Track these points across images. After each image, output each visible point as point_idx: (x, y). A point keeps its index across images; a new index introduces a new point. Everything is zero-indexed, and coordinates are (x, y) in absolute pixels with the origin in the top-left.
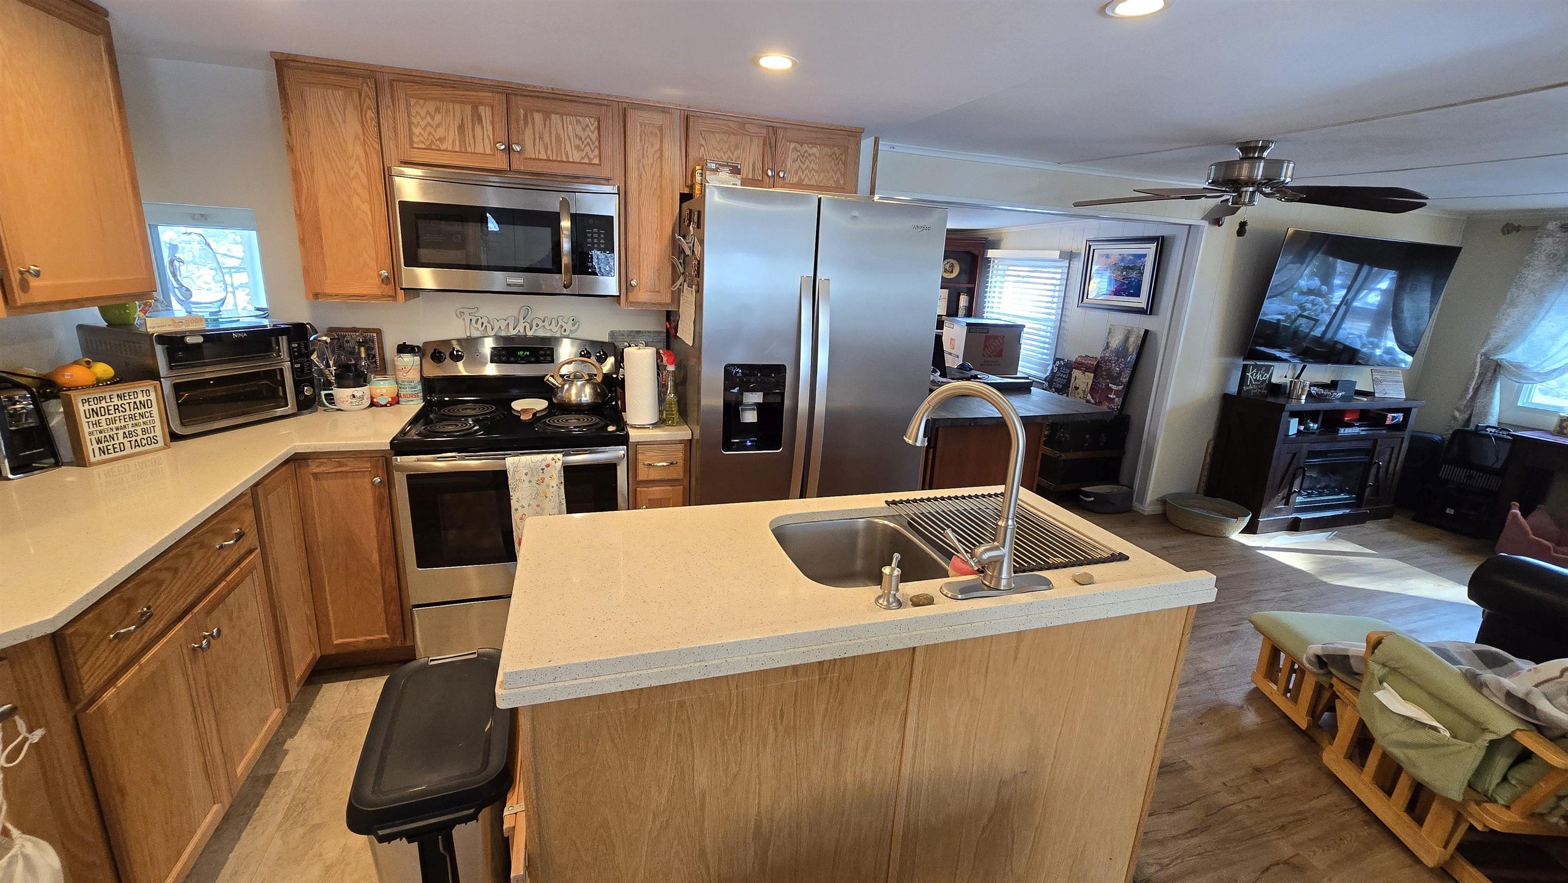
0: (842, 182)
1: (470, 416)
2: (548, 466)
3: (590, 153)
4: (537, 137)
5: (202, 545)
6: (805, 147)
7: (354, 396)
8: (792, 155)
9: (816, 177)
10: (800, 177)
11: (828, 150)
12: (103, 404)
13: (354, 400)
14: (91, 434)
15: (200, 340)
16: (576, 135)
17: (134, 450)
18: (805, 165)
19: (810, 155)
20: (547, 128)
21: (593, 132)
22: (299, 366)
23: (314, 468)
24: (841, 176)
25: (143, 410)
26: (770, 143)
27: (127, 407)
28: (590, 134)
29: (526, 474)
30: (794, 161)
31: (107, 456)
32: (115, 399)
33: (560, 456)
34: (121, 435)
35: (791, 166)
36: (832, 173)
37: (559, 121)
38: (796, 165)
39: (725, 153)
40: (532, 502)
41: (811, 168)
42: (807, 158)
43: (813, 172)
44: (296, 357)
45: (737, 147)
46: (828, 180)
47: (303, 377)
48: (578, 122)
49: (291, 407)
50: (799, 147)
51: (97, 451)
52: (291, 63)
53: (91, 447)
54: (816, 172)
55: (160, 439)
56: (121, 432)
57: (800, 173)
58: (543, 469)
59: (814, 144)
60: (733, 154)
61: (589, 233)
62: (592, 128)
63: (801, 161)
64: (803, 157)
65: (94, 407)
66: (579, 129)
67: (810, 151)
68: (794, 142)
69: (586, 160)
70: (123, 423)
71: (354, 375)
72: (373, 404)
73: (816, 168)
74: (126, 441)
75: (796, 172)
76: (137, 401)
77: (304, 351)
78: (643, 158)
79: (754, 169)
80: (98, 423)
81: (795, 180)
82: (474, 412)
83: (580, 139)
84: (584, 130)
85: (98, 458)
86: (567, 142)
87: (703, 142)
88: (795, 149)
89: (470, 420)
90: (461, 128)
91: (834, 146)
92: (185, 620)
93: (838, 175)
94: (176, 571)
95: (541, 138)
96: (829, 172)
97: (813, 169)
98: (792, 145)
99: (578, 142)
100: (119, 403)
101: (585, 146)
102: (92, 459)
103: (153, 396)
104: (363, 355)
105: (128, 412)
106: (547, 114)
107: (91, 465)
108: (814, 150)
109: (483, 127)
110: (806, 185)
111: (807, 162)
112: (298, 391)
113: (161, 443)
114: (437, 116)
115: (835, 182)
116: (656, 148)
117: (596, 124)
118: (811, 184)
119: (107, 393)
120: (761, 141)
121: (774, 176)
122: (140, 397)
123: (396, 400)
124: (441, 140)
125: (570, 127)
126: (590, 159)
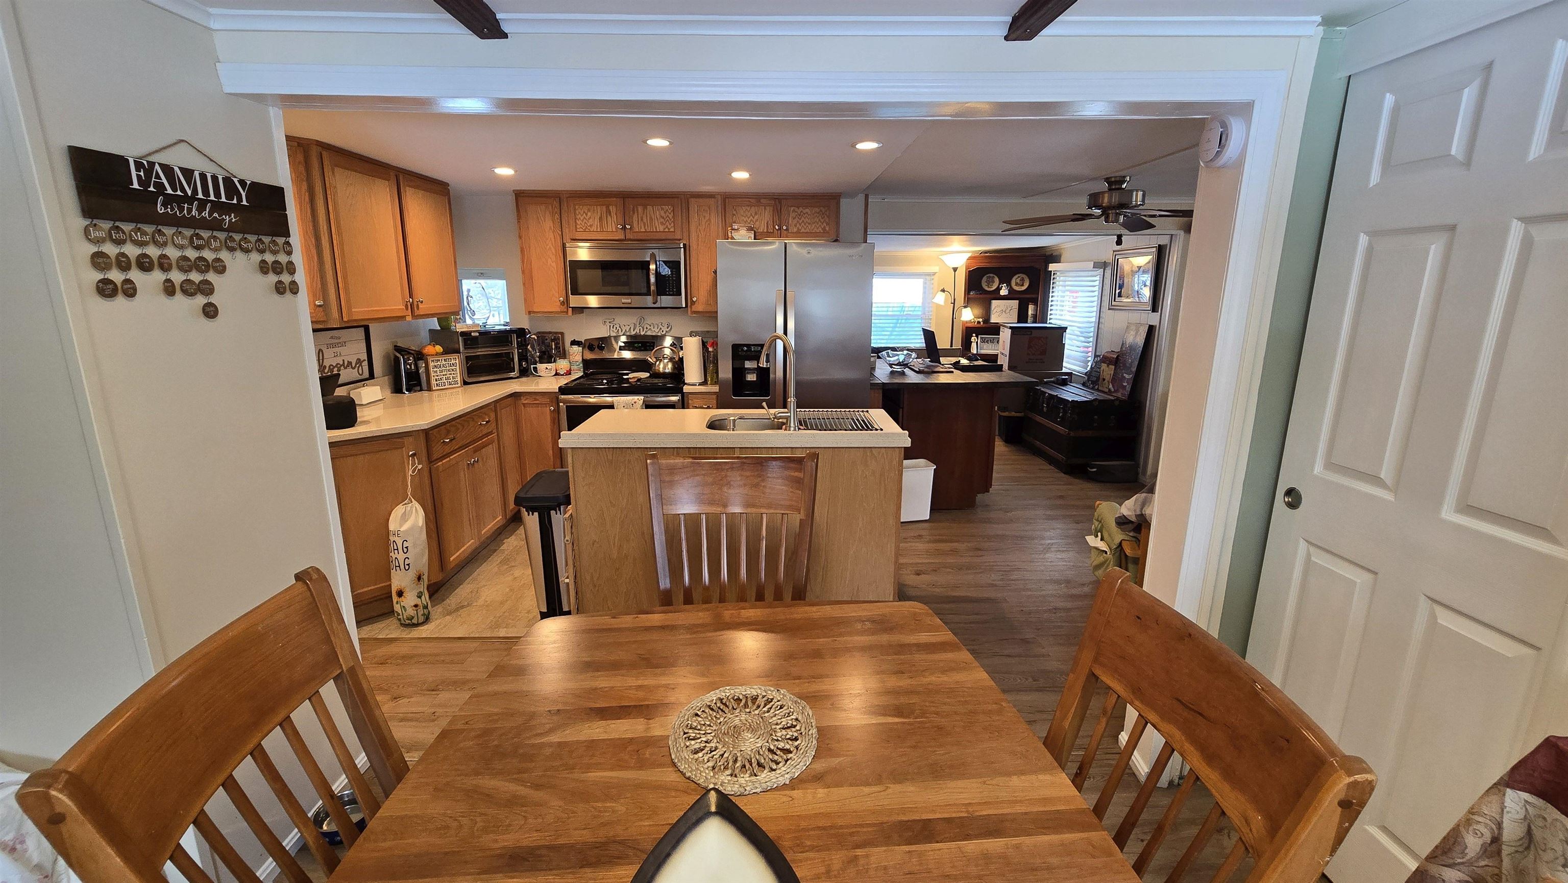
0: (827, 229)
1: (604, 379)
2: (635, 402)
3: (669, 226)
4: (640, 219)
5: (473, 420)
6: (801, 209)
7: (547, 368)
8: (792, 215)
9: (809, 227)
10: (798, 228)
11: (817, 210)
12: (439, 363)
13: (547, 371)
14: (434, 376)
15: (478, 334)
16: (661, 216)
17: (449, 387)
18: (801, 221)
19: (804, 214)
20: (645, 214)
21: (670, 214)
22: (521, 351)
23: (524, 401)
24: (828, 224)
25: (453, 368)
26: (777, 209)
27: (447, 365)
29: (624, 407)
30: (794, 218)
31: (439, 388)
32: (443, 361)
34: (444, 379)
35: (792, 222)
36: (820, 223)
37: (651, 209)
38: (795, 222)
39: (749, 218)
41: (805, 222)
42: (802, 215)
43: (807, 224)
44: (520, 346)
45: (756, 214)
46: (818, 229)
47: (523, 357)
48: (662, 209)
49: (516, 373)
50: (796, 209)
51: (435, 385)
52: (522, 195)
53: (433, 383)
54: (809, 224)
55: (459, 382)
56: (444, 377)
57: (798, 225)
58: (632, 405)
59: (807, 207)
60: (754, 218)
62: (670, 211)
63: (798, 218)
64: (800, 215)
65: (436, 365)
66: (662, 213)
67: (804, 211)
68: (792, 206)
70: (445, 373)
71: (547, 357)
72: (557, 374)
73: (809, 221)
74: (446, 381)
75: (795, 226)
77: (524, 343)
79: (767, 227)
80: (436, 372)
81: (795, 230)
82: (606, 377)
83: (663, 218)
84: (665, 213)
85: (436, 388)
86: (656, 221)
87: (735, 212)
88: (794, 211)
89: (604, 381)
90: (601, 219)
91: (820, 207)
93: (825, 224)
94: (464, 426)
95: (642, 220)
96: (818, 224)
97: (807, 222)
98: (792, 209)
99: (662, 220)
100: (445, 364)
101: (666, 222)
102: (434, 389)
103: (457, 362)
104: (553, 347)
105: (448, 368)
106: (645, 207)
107: (433, 391)
108: (807, 210)
109: (611, 217)
110: (803, 232)
111: (803, 219)
112: (520, 365)
113: (459, 385)
114: (589, 214)
115: (822, 229)
116: (707, 218)
117: (672, 209)
118: (806, 231)
119: (441, 359)
120: (772, 208)
121: (780, 229)
122: (452, 362)
123: (569, 373)
124: (591, 226)
125: (658, 212)
126: (669, 229)
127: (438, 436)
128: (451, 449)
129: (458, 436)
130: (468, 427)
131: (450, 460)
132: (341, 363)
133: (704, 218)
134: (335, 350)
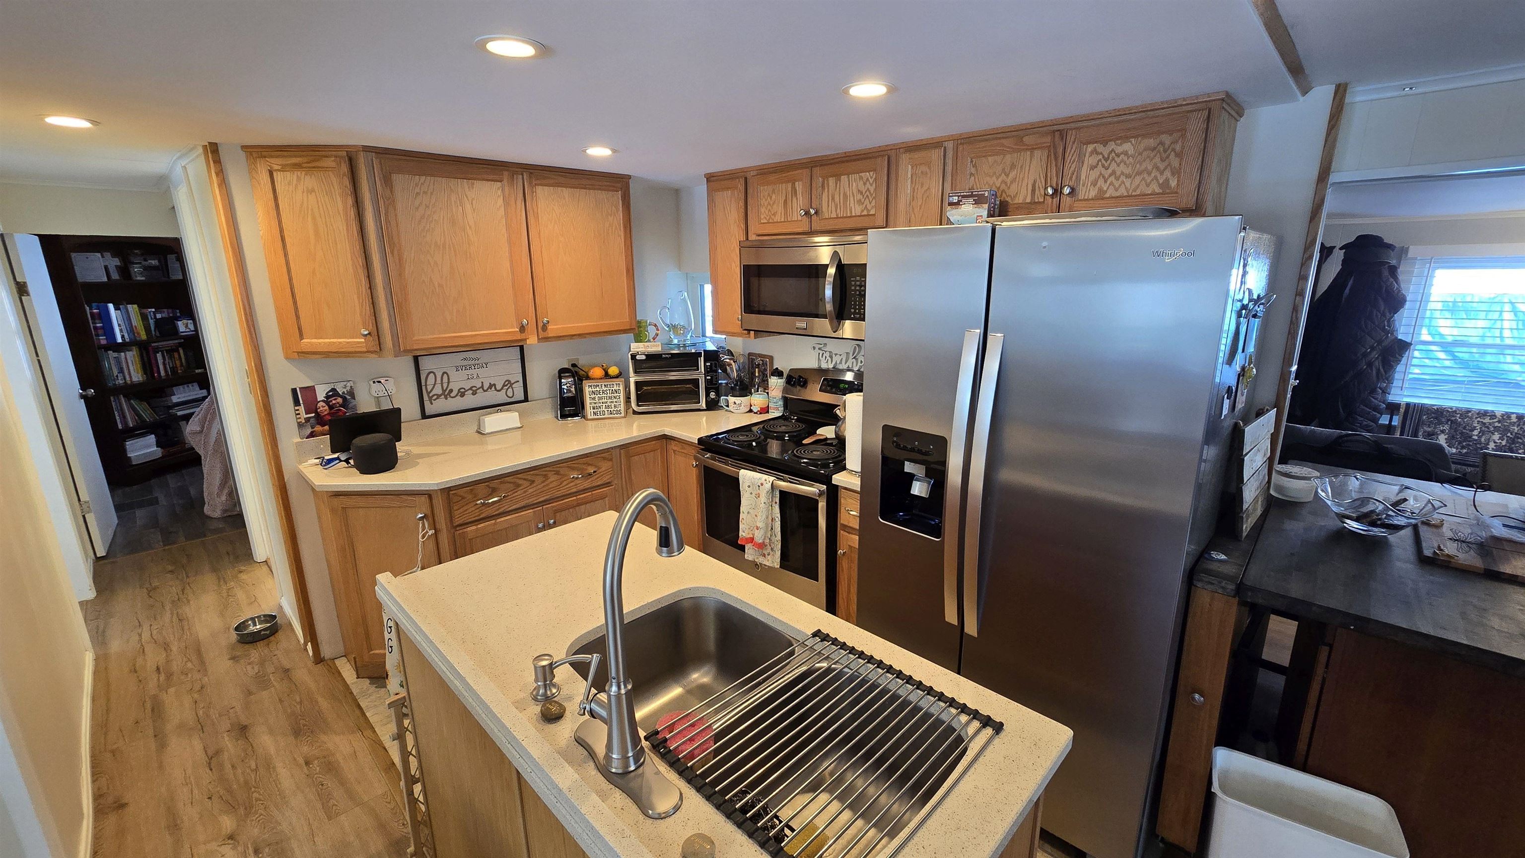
0: (1173, 183)
1: (786, 433)
2: (762, 484)
3: (869, 207)
4: (830, 198)
5: (557, 473)
6: (1112, 145)
7: (739, 403)
8: (1090, 160)
9: (1128, 184)
10: (1100, 190)
11: (1151, 142)
12: (598, 389)
13: (735, 406)
14: (590, 403)
15: (644, 357)
16: (859, 191)
17: (609, 416)
18: (1110, 171)
19: (1118, 155)
20: (838, 189)
21: (871, 185)
22: (710, 378)
23: (673, 446)
24: (1173, 174)
25: (616, 395)
26: (1055, 154)
27: (608, 392)
28: (870, 187)
29: (749, 487)
30: (1093, 168)
31: (596, 417)
32: (603, 387)
33: (772, 479)
34: (604, 407)
35: (1087, 177)
36: (1155, 173)
37: (846, 179)
38: (1094, 174)
39: (998, 179)
40: (751, 511)
41: (1118, 173)
42: (1113, 159)
43: (1123, 178)
44: (708, 372)
45: (1013, 167)
46: (1148, 185)
47: (712, 385)
48: (861, 178)
49: (703, 404)
50: (1100, 148)
51: (592, 413)
53: (589, 411)
54: (1128, 176)
55: (622, 412)
56: (604, 405)
57: (1101, 182)
58: (759, 486)
59: (1126, 139)
60: (1007, 176)
61: (853, 281)
62: (871, 181)
63: (1103, 166)
64: (1106, 160)
65: (593, 390)
66: (861, 184)
67: (1119, 149)
68: (1090, 143)
69: (865, 213)
70: (606, 400)
71: (740, 388)
72: (751, 411)
73: (1127, 171)
74: (606, 410)
75: (1094, 184)
76: (613, 389)
77: (714, 368)
78: (913, 200)
79: (1033, 191)
80: (594, 399)
81: (1093, 193)
82: (789, 429)
83: (862, 193)
84: (865, 184)
85: (593, 417)
86: (852, 199)
87: (973, 170)
88: (1095, 152)
89: (787, 435)
90: (785, 202)
91: (1161, 134)
92: (536, 509)
93: (1168, 173)
94: (533, 482)
95: (833, 199)
96: (1149, 174)
97: (1122, 173)
98: (1090, 148)
99: (860, 197)
100: (605, 389)
101: (865, 199)
102: (589, 417)
103: (621, 388)
104: (757, 375)
105: (608, 395)
106: (838, 176)
107: (587, 420)
108: (1127, 147)
109: (797, 199)
110: (1111, 197)
111: (1114, 165)
112: (707, 395)
113: (623, 415)
114: (774, 197)
115: (1161, 186)
116: (925, 188)
117: (874, 177)
118: (1118, 194)
119: (600, 384)
120: (1046, 153)
121: (1057, 192)
122: (615, 388)
123: (765, 410)
124: (774, 214)
125: (854, 184)
126: (868, 211)
127: (470, 497)
128: (501, 511)
129: (516, 494)
130: (543, 482)
131: (495, 524)
132: (479, 385)
133: (922, 187)
134: (469, 372)
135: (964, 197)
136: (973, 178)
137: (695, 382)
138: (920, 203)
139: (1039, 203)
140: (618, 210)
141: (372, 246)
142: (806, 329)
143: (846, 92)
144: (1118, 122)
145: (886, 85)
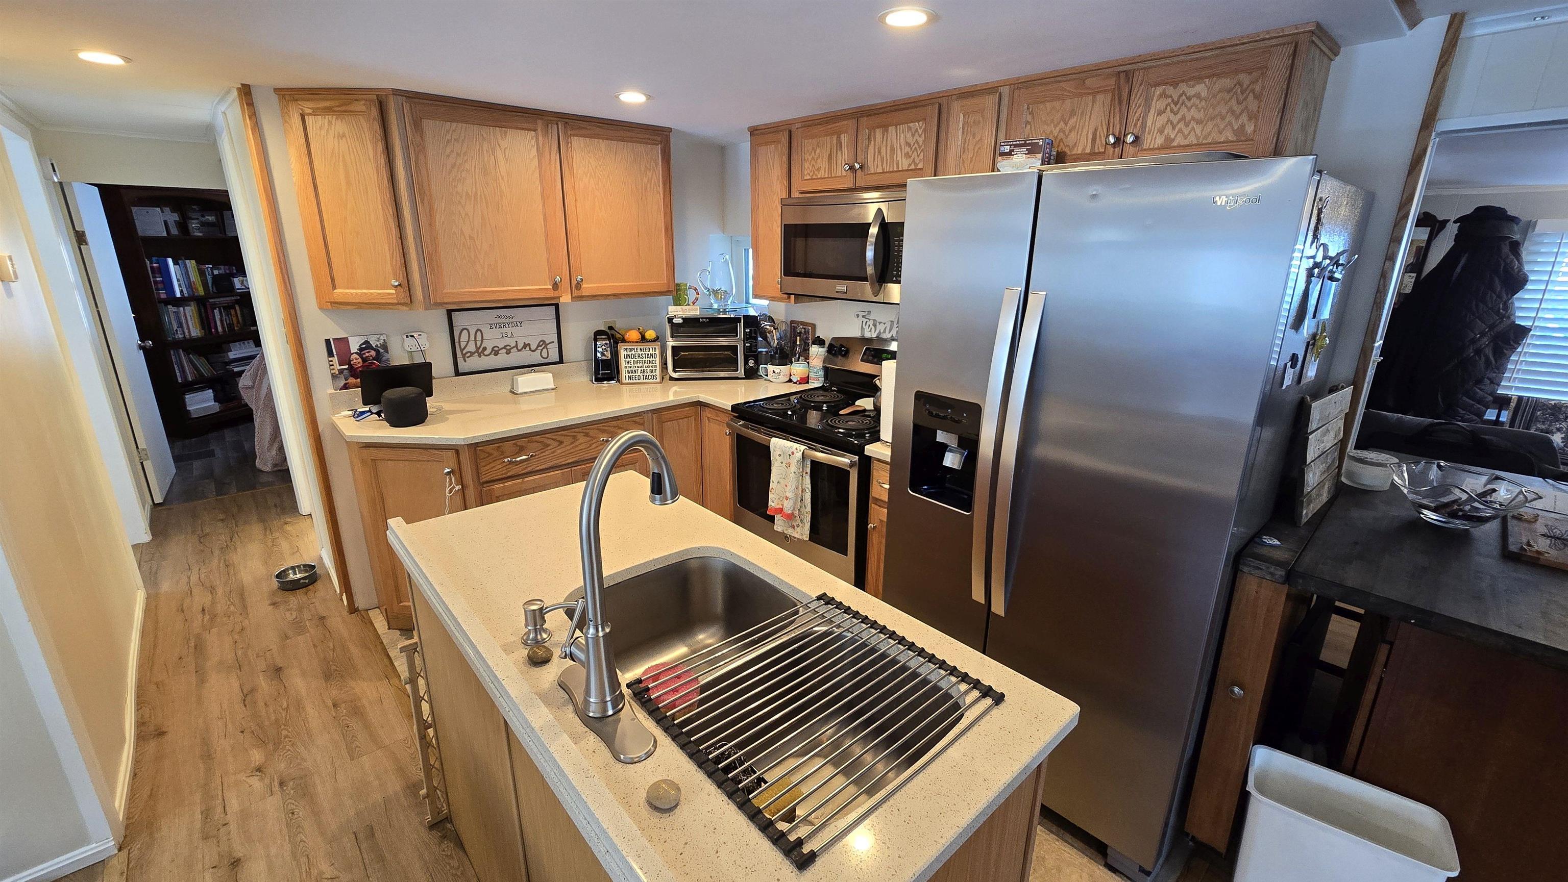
0: (1250, 129)
1: (825, 403)
3: (917, 159)
4: (877, 150)
5: (587, 435)
6: (1183, 87)
7: (774, 372)
8: (1158, 104)
9: (1198, 131)
10: (1168, 138)
11: (1227, 82)
12: (633, 352)
13: (774, 375)
14: (626, 367)
15: (680, 321)
16: (906, 142)
17: (644, 381)
18: (1179, 116)
19: (1189, 99)
20: (884, 143)
21: (920, 136)
22: (749, 345)
23: (707, 413)
24: (1250, 119)
25: (652, 359)
26: (1119, 98)
27: (644, 356)
28: (919, 139)
29: (780, 455)
30: (1160, 113)
31: (631, 381)
32: (639, 351)
33: (803, 448)
34: (639, 371)
35: (1154, 123)
36: (1229, 118)
37: (894, 131)
38: (1161, 120)
39: (1055, 127)
40: (781, 481)
41: (1188, 119)
42: (1183, 103)
43: (1193, 124)
44: (747, 339)
45: (1072, 113)
47: (751, 353)
48: (909, 129)
49: (741, 372)
50: (1170, 90)
51: (627, 377)
52: (757, 132)
53: (624, 374)
54: (1199, 122)
55: (658, 377)
56: (640, 369)
57: (1168, 129)
58: (790, 455)
59: (1199, 79)
60: (1066, 124)
61: (896, 241)
62: (920, 132)
63: (1172, 111)
64: (1176, 104)
65: (629, 353)
66: (909, 135)
67: (1191, 92)
68: (1158, 84)
69: (913, 167)
70: (641, 365)
71: (779, 357)
72: (790, 381)
73: (1199, 115)
74: (641, 375)
75: (1161, 131)
76: (649, 353)
77: (753, 335)
78: (964, 152)
79: (1094, 141)
80: (629, 362)
81: (1159, 141)
82: (827, 399)
83: (910, 145)
84: (913, 135)
85: (628, 381)
86: (899, 150)
87: (1029, 118)
88: (1164, 95)
89: (825, 405)
90: (830, 156)
91: (1237, 71)
92: (564, 470)
93: (1244, 118)
94: (561, 443)
95: (879, 152)
96: (1223, 118)
97: (1193, 119)
98: (1159, 90)
99: (908, 149)
100: (640, 353)
101: (913, 152)
102: (624, 381)
103: (657, 352)
104: (798, 343)
105: (644, 359)
106: (885, 128)
107: (622, 384)
108: (1200, 88)
109: (842, 153)
110: (1179, 146)
111: (1184, 110)
112: (746, 362)
113: (658, 380)
114: (818, 151)
115: (1235, 132)
116: (978, 138)
117: (924, 127)
118: (1186, 142)
119: (635, 348)
120: (1109, 96)
121: (1119, 141)
122: (651, 352)
123: (805, 380)
124: (818, 170)
125: (902, 135)
126: (916, 165)
127: (496, 454)
128: (529, 469)
129: (544, 454)
130: (572, 443)
131: (522, 483)
132: (513, 344)
133: (974, 137)
134: (504, 330)
135: (1016, 146)
136: (1029, 127)
137: (734, 349)
138: (971, 155)
139: (1100, 153)
140: (657, 165)
141: (403, 194)
142: (846, 293)
143: (882, 19)
144: (1192, 60)
145: (927, 13)
